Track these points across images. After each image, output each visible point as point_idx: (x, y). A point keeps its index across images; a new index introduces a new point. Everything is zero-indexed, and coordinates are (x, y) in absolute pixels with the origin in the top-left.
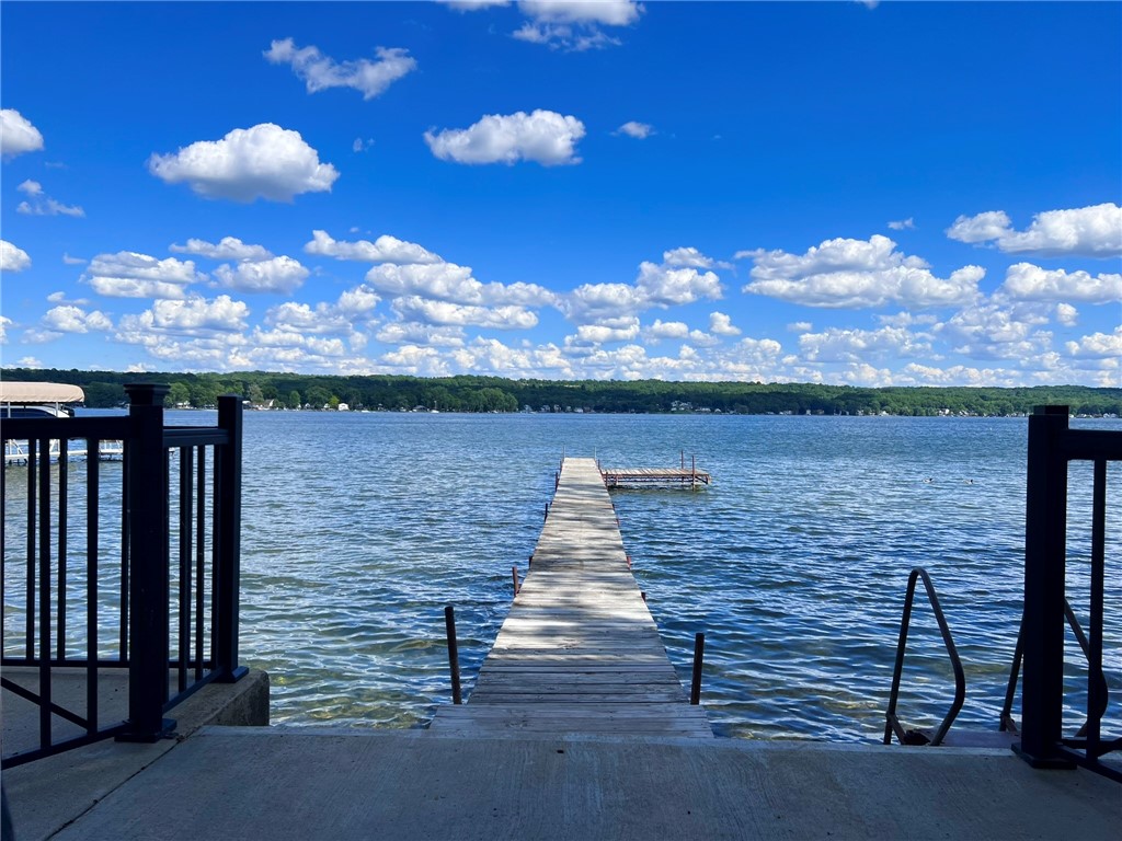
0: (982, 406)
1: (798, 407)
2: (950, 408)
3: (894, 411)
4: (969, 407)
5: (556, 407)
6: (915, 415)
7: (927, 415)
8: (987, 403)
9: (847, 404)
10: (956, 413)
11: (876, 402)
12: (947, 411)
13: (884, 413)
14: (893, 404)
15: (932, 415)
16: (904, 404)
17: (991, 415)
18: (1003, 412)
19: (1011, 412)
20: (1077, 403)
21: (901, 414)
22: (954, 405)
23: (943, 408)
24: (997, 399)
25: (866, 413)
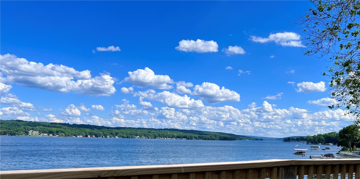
0: (149, 135)
1: (85, 134)
2: (139, 135)
3: (120, 136)
4: (145, 135)
6: (127, 138)
7: (132, 138)
8: (150, 134)
9: (104, 133)
10: (141, 137)
11: (114, 133)
12: (138, 137)
13: (117, 137)
14: (120, 134)
15: (133, 138)
16: (124, 134)
17: (152, 138)
18: (155, 138)
19: (157, 137)
20: (176, 135)
21: (123, 137)
22: (140, 135)
23: (137, 135)
24: (153, 133)
25: (110, 137)
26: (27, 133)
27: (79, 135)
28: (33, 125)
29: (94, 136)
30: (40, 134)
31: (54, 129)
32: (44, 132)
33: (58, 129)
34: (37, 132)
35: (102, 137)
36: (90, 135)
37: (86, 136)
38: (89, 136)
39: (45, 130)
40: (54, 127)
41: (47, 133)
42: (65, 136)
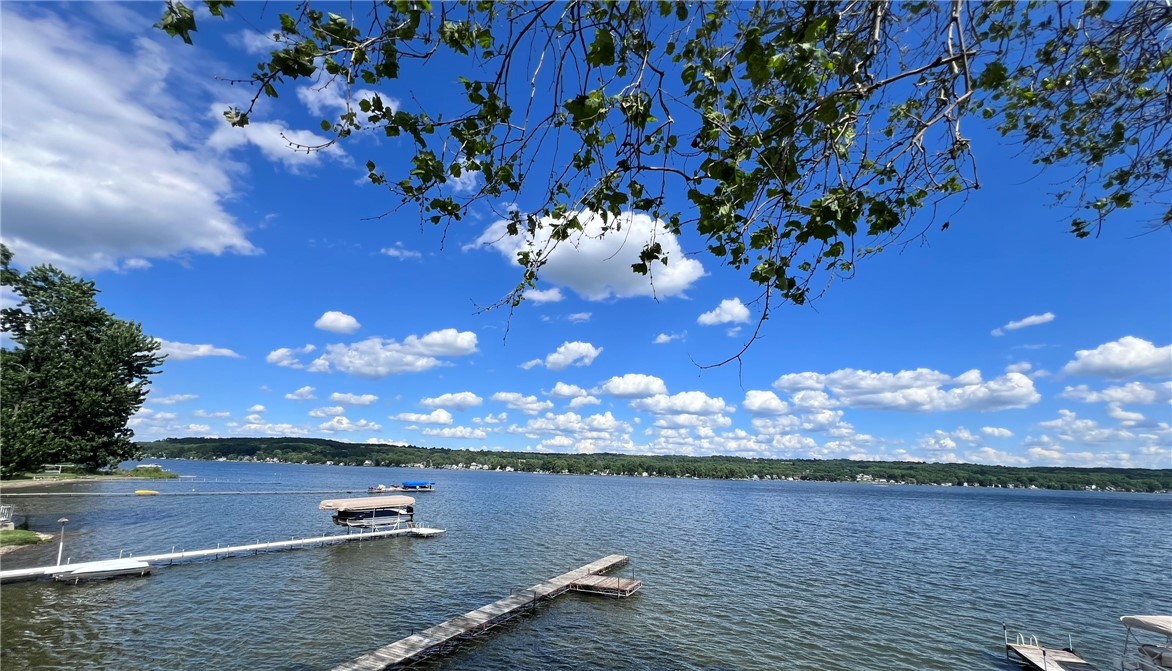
0: (1128, 483)
1: (957, 480)
2: (1097, 485)
4: (1115, 484)
5: (774, 476)
7: (1074, 489)
8: (1133, 481)
10: (1103, 488)
11: (1026, 479)
12: (1094, 487)
14: (1041, 480)
15: (1079, 489)
16: (1051, 480)
17: (1138, 490)
18: (1151, 490)
19: (1159, 489)
22: (1099, 482)
23: (1090, 484)
25: (1016, 486)
26: (854, 478)
27: (945, 481)
28: (864, 466)
29: (977, 485)
30: (874, 480)
31: (898, 472)
32: (881, 477)
33: (904, 472)
34: (870, 477)
35: (996, 486)
36: (968, 483)
37: (960, 484)
38: (965, 484)
39: (882, 473)
40: (898, 468)
41: (885, 478)
42: (918, 482)
